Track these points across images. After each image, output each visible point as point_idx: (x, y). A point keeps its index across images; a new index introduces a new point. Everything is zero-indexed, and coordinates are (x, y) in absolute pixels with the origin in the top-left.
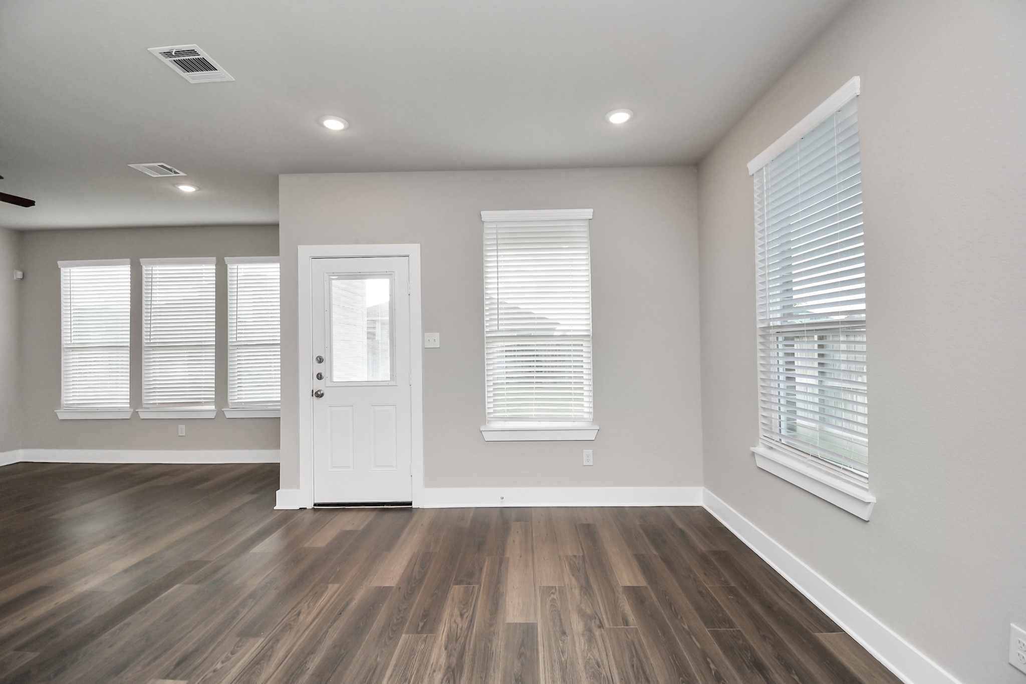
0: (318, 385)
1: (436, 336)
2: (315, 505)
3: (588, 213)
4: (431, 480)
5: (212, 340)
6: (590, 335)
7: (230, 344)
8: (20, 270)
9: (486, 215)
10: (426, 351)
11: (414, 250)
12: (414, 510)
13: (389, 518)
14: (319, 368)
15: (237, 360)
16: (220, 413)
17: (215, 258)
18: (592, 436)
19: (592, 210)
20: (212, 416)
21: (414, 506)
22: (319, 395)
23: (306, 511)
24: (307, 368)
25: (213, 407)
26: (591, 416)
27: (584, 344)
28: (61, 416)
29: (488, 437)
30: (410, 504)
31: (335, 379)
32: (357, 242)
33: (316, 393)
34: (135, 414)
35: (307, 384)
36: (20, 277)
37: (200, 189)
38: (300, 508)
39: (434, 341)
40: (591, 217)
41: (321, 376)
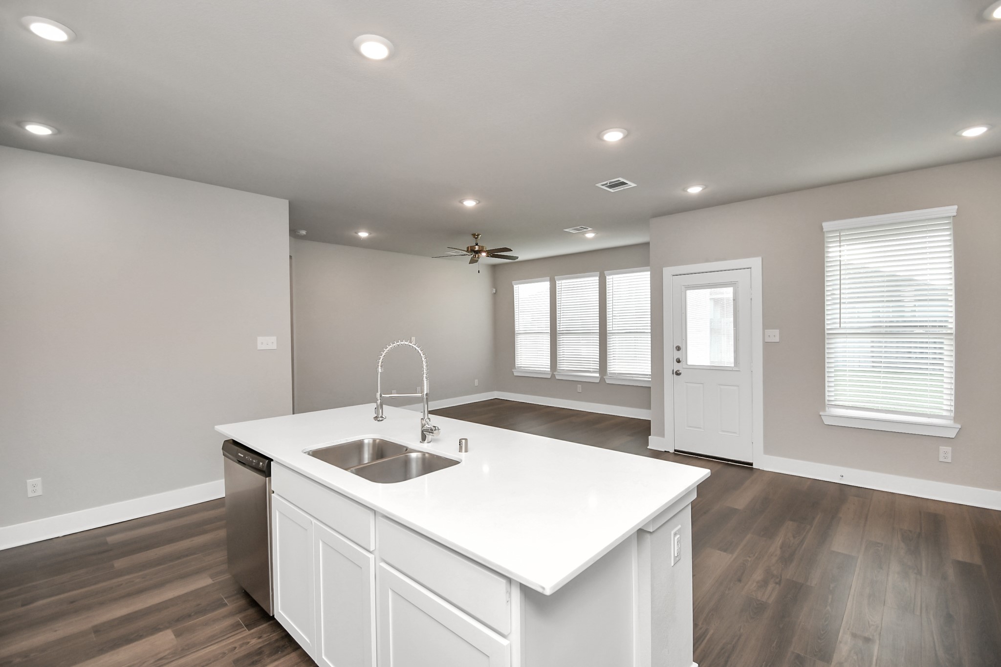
0: (677, 367)
1: (776, 332)
2: (675, 451)
3: (952, 210)
4: (769, 449)
5: (597, 329)
6: (952, 333)
7: (608, 332)
8: (495, 288)
9: (826, 225)
10: (767, 345)
11: (756, 263)
12: (754, 470)
13: (732, 472)
14: (678, 355)
15: (615, 344)
16: (602, 379)
17: (599, 273)
18: (952, 434)
19: (956, 207)
20: (598, 381)
21: (754, 466)
22: (678, 374)
23: (669, 453)
24: (669, 355)
25: (597, 375)
26: (953, 414)
27: (946, 342)
28: (516, 374)
29: (827, 421)
30: (751, 464)
31: (689, 363)
32: (707, 261)
33: (676, 372)
34: (553, 376)
35: (669, 365)
36: (495, 292)
37: (597, 233)
38: (665, 451)
39: (774, 335)
40: (955, 214)
41: (679, 360)
